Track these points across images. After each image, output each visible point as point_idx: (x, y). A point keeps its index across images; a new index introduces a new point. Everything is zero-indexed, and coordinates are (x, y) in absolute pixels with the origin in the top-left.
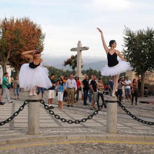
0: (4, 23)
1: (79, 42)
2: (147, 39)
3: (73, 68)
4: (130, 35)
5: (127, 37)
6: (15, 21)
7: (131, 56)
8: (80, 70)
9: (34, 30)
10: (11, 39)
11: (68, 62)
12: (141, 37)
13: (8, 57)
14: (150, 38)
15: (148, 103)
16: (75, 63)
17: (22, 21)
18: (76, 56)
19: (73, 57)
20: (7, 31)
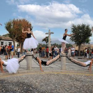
0: (14, 21)
1: (49, 30)
2: (82, 28)
3: (47, 43)
4: (74, 27)
5: (72, 28)
6: (19, 20)
7: (74, 37)
8: (50, 44)
9: (28, 24)
10: (17, 29)
11: (44, 40)
12: (79, 27)
13: (16, 37)
14: (83, 28)
15: (81, 59)
16: (48, 40)
17: (22, 20)
18: (48, 37)
19: (46, 37)
20: (15, 25)
